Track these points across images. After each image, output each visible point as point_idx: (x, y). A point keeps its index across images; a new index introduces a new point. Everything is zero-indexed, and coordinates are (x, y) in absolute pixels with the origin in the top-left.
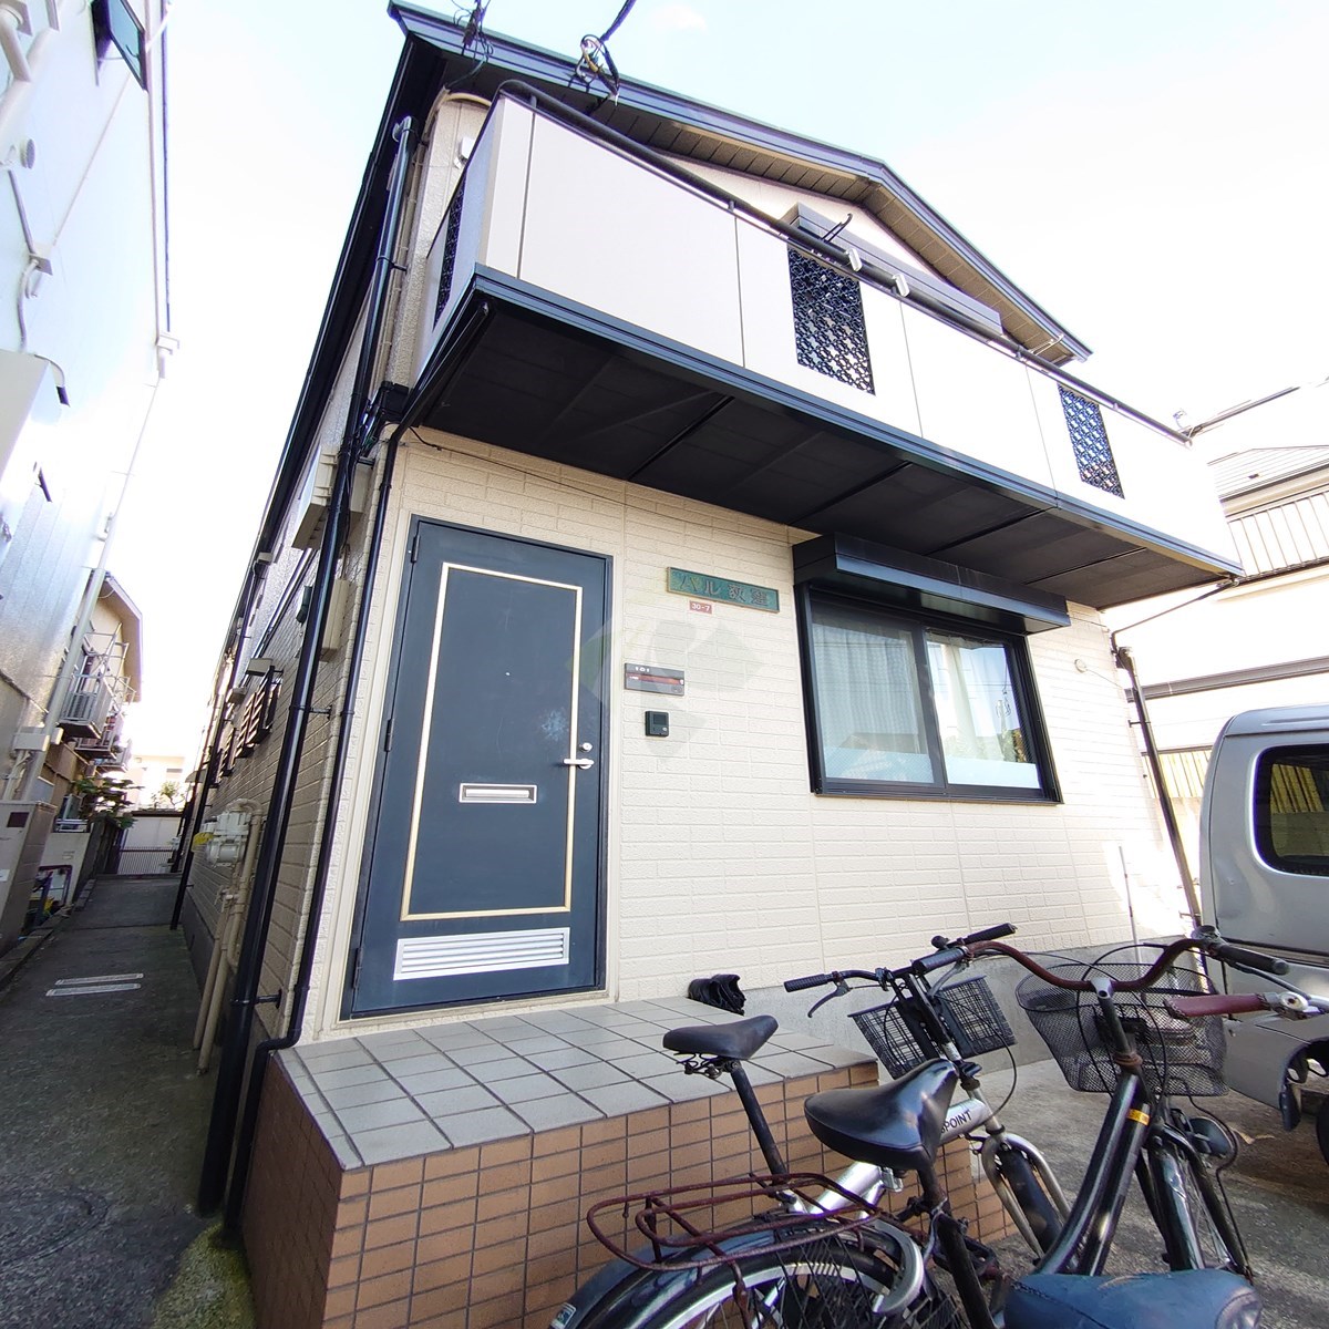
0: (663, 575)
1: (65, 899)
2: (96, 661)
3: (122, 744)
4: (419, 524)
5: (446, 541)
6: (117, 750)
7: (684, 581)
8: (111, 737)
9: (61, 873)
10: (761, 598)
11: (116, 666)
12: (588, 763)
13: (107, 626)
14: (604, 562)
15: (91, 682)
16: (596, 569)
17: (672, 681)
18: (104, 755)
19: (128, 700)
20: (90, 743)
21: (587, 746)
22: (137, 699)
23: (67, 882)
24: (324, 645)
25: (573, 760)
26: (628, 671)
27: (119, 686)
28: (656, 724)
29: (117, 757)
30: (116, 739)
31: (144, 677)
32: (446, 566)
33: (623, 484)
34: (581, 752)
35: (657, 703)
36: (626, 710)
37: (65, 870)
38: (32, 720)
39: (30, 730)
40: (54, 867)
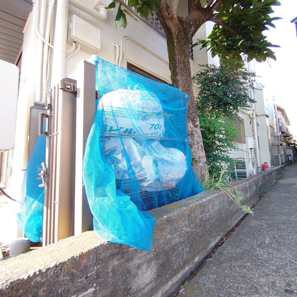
1: (292, 160)
8: (288, 133)
11: (283, 120)
15: (280, 124)
20: (285, 134)
22: (290, 125)
37: (290, 155)
38: (276, 131)
39: (276, 133)
40: (288, 155)
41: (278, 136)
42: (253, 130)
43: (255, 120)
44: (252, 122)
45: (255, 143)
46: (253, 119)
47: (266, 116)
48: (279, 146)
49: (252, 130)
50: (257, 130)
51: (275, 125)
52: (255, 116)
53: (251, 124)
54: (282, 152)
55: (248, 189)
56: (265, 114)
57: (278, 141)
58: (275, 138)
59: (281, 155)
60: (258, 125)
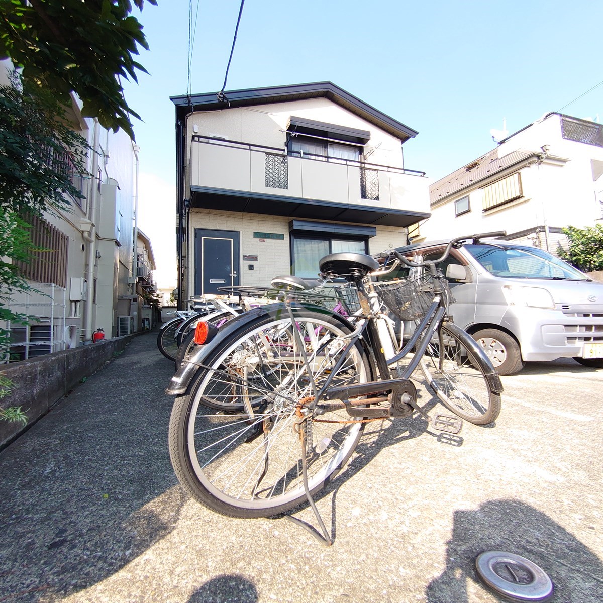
0: (253, 234)
1: (149, 327)
2: (140, 257)
3: (154, 284)
4: (196, 230)
5: (202, 233)
6: (153, 286)
7: (257, 235)
8: (150, 282)
9: (147, 320)
10: (280, 237)
11: (146, 258)
12: (236, 276)
13: (140, 245)
14: (237, 232)
15: (140, 264)
16: (236, 234)
17: (254, 258)
18: (149, 287)
19: (152, 269)
20: (145, 283)
21: (235, 272)
22: (155, 269)
23: (149, 322)
24: (183, 255)
25: (232, 275)
26: (244, 256)
27: (148, 264)
28: (251, 267)
29: (153, 288)
30: (152, 282)
31: (155, 260)
32: (203, 238)
33: (242, 213)
34: (234, 274)
35: (251, 263)
36: (244, 264)
37: (148, 319)
38: (130, 276)
39: (130, 278)
40: (145, 318)
41: (133, 284)
42: (87, 265)
43: (93, 245)
44: (87, 249)
45: (85, 291)
46: (91, 242)
47: (116, 242)
48: (132, 301)
49: (84, 263)
50: (95, 266)
51: (131, 265)
52: (93, 237)
53: (83, 251)
54: (135, 313)
55: (38, 377)
56: (115, 238)
57: (132, 294)
58: (128, 287)
59: (131, 318)
60: (98, 256)
